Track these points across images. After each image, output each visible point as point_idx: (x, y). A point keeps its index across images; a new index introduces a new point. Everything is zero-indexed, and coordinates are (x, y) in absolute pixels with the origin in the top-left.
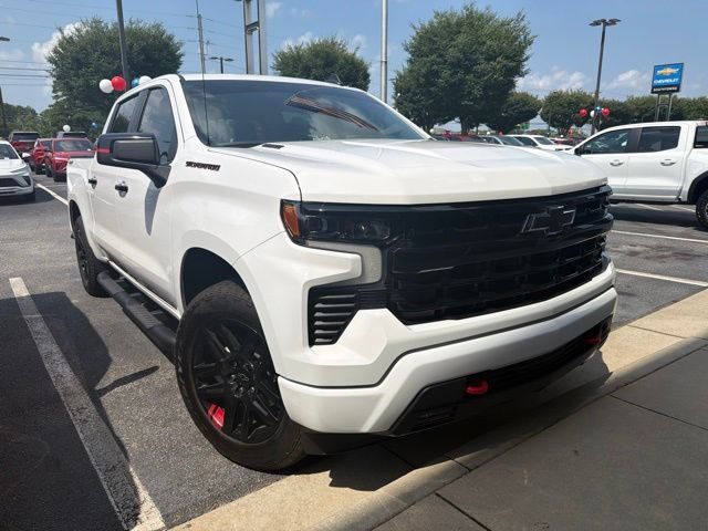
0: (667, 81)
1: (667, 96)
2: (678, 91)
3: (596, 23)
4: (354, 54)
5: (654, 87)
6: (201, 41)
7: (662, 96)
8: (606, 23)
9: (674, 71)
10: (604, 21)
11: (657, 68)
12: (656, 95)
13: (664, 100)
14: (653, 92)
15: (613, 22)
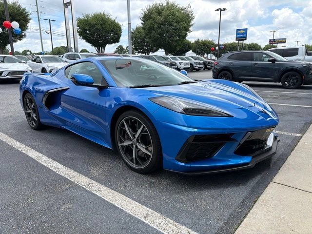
0: (242, 36)
1: (242, 42)
2: (246, 39)
3: (217, 10)
4: (115, 20)
5: (236, 38)
6: (38, 11)
7: (240, 42)
8: (221, 10)
9: (244, 31)
10: (220, 9)
11: (237, 30)
12: (238, 41)
13: (241, 43)
14: (236, 40)
15: (224, 9)
